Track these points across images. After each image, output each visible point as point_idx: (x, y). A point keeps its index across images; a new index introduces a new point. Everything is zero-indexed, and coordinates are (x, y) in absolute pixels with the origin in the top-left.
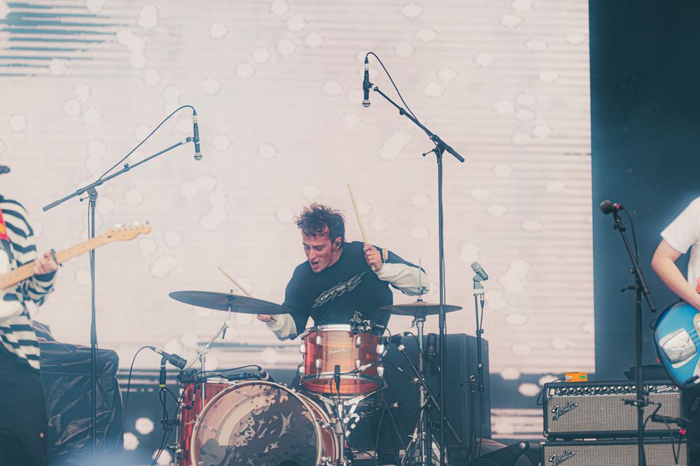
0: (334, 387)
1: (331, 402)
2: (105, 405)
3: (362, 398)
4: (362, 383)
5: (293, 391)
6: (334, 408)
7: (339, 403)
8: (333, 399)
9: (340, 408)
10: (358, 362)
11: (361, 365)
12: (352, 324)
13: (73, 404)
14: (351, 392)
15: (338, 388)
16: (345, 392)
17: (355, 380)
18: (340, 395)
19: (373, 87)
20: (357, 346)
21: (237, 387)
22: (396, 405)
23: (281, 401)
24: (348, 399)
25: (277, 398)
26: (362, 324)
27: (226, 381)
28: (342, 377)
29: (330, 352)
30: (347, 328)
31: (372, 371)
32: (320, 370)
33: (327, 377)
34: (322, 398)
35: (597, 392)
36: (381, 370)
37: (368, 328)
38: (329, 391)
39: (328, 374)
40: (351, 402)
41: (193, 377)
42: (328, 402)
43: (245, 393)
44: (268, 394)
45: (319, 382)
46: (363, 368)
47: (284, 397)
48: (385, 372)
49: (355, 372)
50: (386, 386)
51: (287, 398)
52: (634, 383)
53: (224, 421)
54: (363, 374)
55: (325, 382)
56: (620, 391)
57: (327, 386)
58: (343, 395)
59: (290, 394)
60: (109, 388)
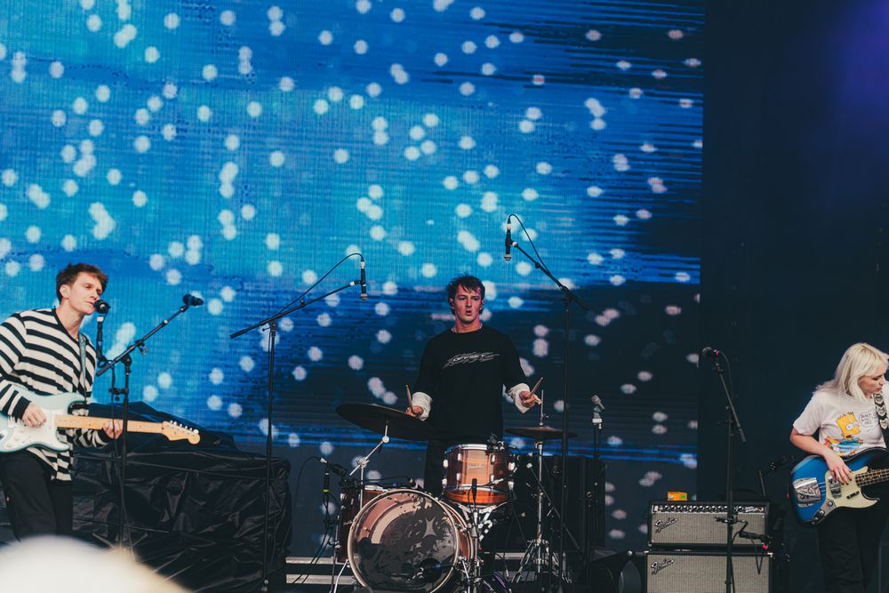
0: (471, 497)
1: (468, 510)
2: (277, 505)
3: (494, 507)
4: (495, 494)
5: (436, 499)
6: (471, 515)
7: (475, 511)
8: (470, 508)
9: (476, 515)
10: (492, 477)
11: (494, 479)
12: (488, 444)
13: (250, 503)
14: (486, 502)
15: (474, 499)
16: (480, 502)
17: (490, 493)
18: (476, 504)
19: (514, 243)
20: (492, 463)
21: (389, 494)
22: (523, 515)
23: (426, 507)
24: (482, 508)
25: (422, 505)
26: (497, 445)
27: (379, 489)
28: (478, 489)
29: (468, 467)
30: (484, 447)
31: (504, 484)
32: (460, 482)
33: (466, 488)
34: (460, 506)
35: (694, 510)
36: (511, 484)
37: (502, 448)
38: (466, 501)
39: (466, 486)
40: (485, 511)
41: (354, 484)
42: (465, 509)
43: (396, 499)
44: (415, 501)
45: (458, 492)
46: (497, 482)
47: (428, 504)
48: (514, 486)
49: (489, 485)
50: (515, 498)
51: (430, 506)
52: (726, 503)
53: (377, 522)
54: (496, 487)
55: (464, 492)
56: (714, 510)
57: (466, 496)
58: (479, 504)
59: (433, 502)
60: (280, 491)
